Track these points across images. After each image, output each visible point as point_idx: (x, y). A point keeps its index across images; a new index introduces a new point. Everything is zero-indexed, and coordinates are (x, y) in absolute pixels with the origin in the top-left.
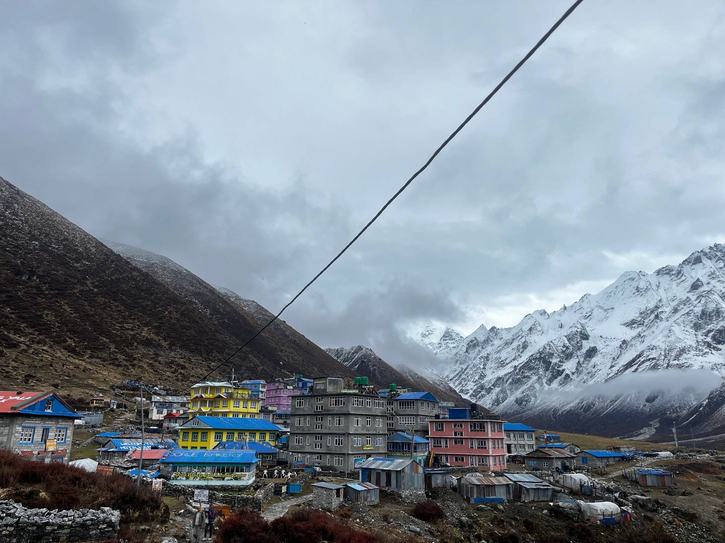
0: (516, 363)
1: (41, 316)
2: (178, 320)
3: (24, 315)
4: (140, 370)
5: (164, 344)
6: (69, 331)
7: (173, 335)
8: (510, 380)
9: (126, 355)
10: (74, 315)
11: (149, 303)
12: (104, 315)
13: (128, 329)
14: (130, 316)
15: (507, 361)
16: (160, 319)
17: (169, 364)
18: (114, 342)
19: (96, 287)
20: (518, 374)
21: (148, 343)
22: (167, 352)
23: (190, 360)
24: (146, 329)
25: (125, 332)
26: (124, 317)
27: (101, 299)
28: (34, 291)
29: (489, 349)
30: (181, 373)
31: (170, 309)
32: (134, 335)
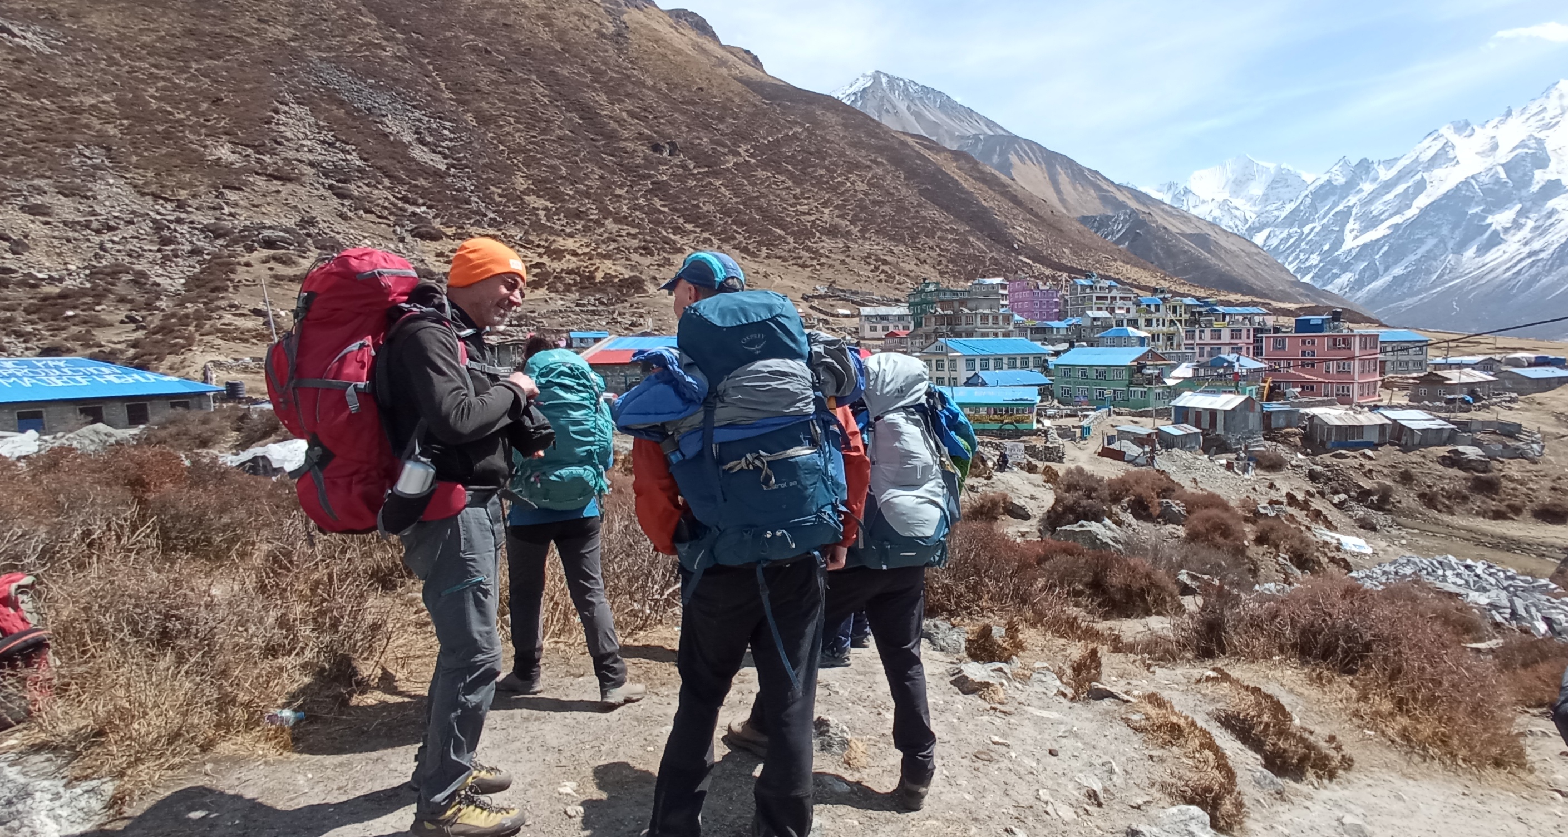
0: (1397, 219)
1: (697, 206)
2: (866, 194)
3: (678, 206)
4: (831, 270)
5: (855, 230)
6: (734, 222)
7: (863, 215)
8: (1385, 248)
9: (808, 249)
10: (735, 200)
11: (823, 172)
12: (772, 197)
13: (804, 214)
14: (802, 194)
15: (1383, 217)
16: (842, 194)
17: (866, 259)
18: (792, 233)
19: (752, 156)
20: (1400, 237)
21: (832, 232)
22: (860, 241)
23: (891, 251)
24: (826, 211)
25: (802, 218)
26: (795, 197)
27: (761, 174)
28: (681, 171)
29: (1353, 199)
30: (883, 271)
31: (853, 177)
32: (813, 222)
